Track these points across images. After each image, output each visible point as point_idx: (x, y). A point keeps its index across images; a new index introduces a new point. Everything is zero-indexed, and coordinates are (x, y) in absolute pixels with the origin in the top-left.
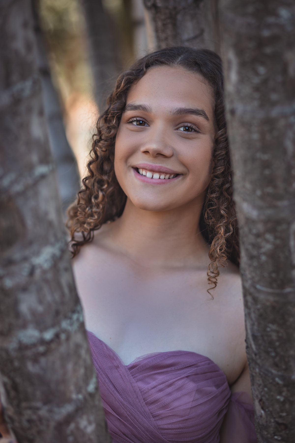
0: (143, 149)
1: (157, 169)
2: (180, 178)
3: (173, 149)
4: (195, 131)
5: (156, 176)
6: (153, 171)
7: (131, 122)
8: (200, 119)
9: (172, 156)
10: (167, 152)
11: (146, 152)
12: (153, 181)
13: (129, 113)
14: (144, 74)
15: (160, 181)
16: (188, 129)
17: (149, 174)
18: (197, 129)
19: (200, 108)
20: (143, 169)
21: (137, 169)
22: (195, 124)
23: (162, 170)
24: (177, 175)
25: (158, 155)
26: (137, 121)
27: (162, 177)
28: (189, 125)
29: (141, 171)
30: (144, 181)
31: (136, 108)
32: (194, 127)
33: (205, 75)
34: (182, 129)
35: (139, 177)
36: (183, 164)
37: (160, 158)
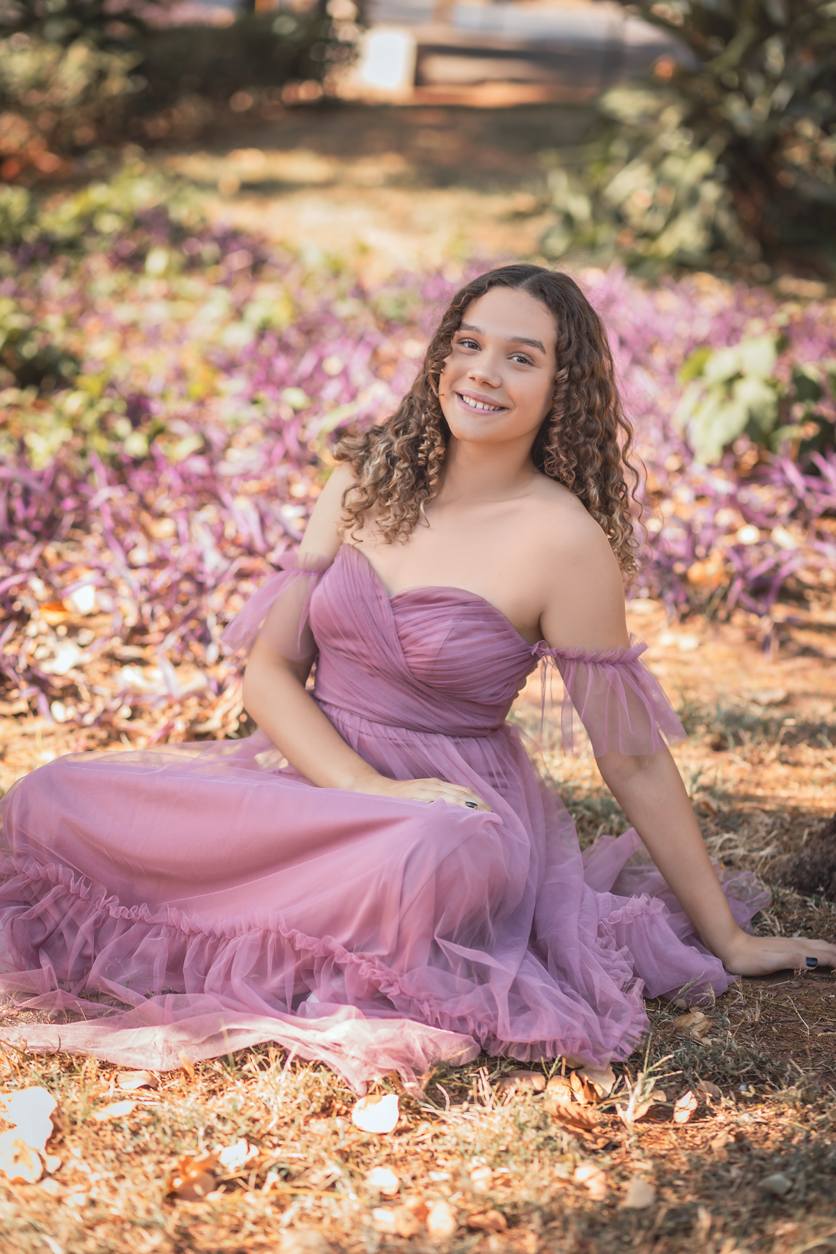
0: (470, 374)
1: (481, 399)
2: (505, 412)
3: (502, 380)
4: (529, 363)
5: (480, 405)
6: (476, 399)
7: (463, 343)
8: (535, 351)
9: (500, 386)
10: (495, 382)
11: (473, 378)
12: (475, 410)
13: (464, 333)
14: (486, 292)
15: (482, 411)
16: (522, 360)
17: (472, 403)
18: (531, 361)
19: (537, 340)
20: (467, 396)
21: (461, 396)
22: (530, 356)
23: (486, 401)
24: (502, 408)
25: (485, 383)
26: (469, 342)
27: (486, 407)
28: (523, 356)
29: (464, 398)
30: (465, 409)
31: (470, 328)
32: (528, 358)
33: (549, 305)
34: (515, 359)
35: (462, 404)
36: (510, 398)
37: (487, 386)
